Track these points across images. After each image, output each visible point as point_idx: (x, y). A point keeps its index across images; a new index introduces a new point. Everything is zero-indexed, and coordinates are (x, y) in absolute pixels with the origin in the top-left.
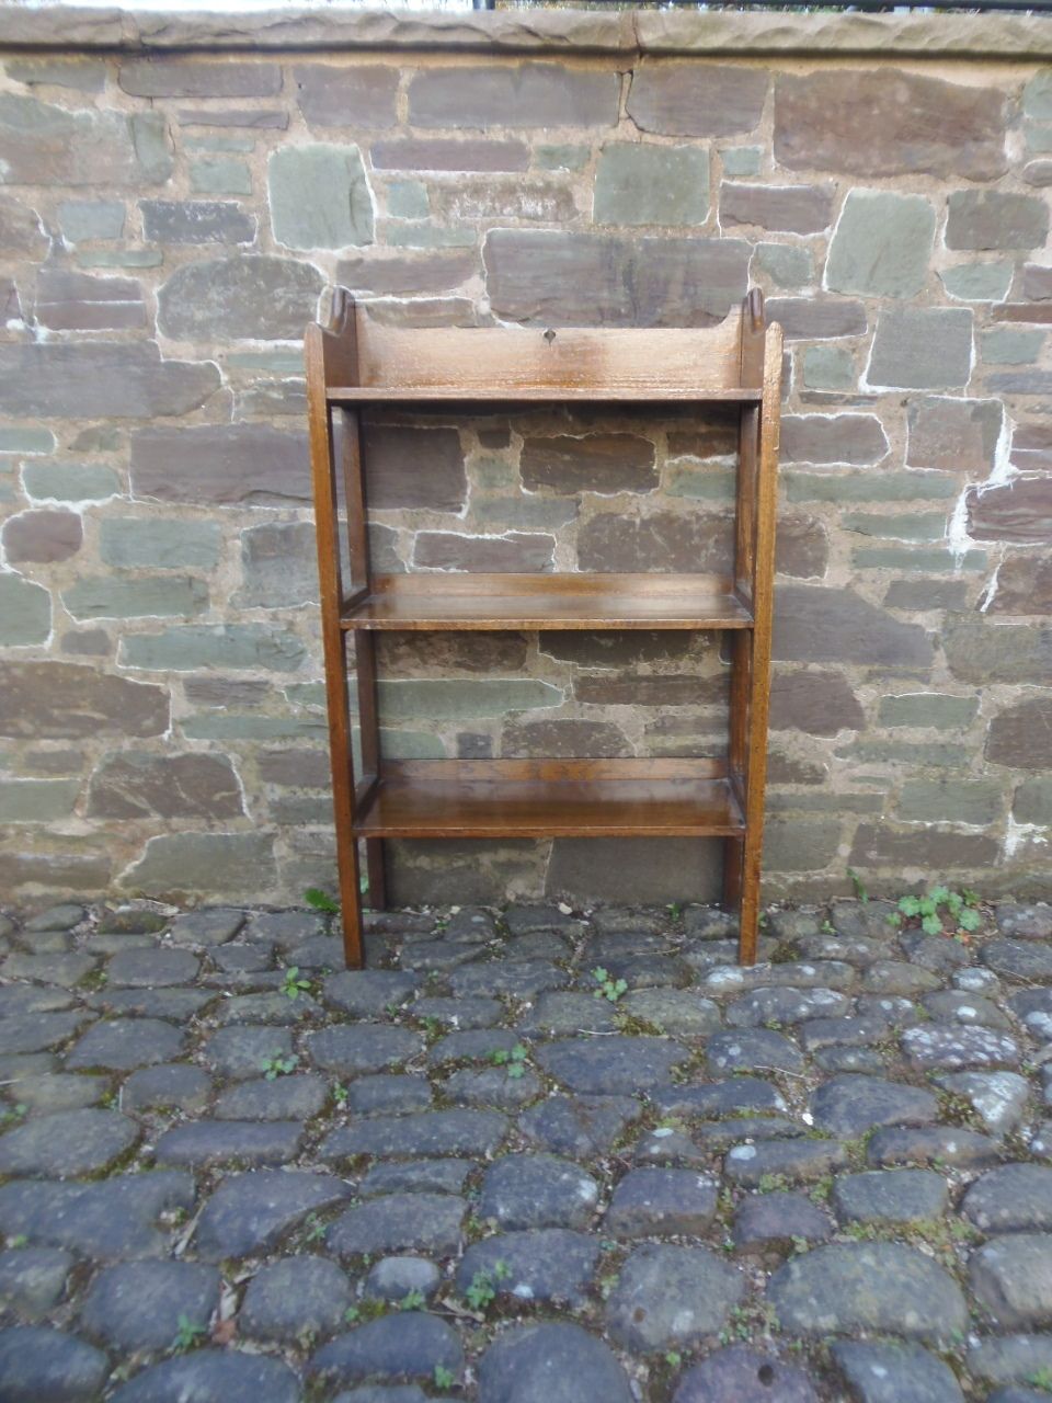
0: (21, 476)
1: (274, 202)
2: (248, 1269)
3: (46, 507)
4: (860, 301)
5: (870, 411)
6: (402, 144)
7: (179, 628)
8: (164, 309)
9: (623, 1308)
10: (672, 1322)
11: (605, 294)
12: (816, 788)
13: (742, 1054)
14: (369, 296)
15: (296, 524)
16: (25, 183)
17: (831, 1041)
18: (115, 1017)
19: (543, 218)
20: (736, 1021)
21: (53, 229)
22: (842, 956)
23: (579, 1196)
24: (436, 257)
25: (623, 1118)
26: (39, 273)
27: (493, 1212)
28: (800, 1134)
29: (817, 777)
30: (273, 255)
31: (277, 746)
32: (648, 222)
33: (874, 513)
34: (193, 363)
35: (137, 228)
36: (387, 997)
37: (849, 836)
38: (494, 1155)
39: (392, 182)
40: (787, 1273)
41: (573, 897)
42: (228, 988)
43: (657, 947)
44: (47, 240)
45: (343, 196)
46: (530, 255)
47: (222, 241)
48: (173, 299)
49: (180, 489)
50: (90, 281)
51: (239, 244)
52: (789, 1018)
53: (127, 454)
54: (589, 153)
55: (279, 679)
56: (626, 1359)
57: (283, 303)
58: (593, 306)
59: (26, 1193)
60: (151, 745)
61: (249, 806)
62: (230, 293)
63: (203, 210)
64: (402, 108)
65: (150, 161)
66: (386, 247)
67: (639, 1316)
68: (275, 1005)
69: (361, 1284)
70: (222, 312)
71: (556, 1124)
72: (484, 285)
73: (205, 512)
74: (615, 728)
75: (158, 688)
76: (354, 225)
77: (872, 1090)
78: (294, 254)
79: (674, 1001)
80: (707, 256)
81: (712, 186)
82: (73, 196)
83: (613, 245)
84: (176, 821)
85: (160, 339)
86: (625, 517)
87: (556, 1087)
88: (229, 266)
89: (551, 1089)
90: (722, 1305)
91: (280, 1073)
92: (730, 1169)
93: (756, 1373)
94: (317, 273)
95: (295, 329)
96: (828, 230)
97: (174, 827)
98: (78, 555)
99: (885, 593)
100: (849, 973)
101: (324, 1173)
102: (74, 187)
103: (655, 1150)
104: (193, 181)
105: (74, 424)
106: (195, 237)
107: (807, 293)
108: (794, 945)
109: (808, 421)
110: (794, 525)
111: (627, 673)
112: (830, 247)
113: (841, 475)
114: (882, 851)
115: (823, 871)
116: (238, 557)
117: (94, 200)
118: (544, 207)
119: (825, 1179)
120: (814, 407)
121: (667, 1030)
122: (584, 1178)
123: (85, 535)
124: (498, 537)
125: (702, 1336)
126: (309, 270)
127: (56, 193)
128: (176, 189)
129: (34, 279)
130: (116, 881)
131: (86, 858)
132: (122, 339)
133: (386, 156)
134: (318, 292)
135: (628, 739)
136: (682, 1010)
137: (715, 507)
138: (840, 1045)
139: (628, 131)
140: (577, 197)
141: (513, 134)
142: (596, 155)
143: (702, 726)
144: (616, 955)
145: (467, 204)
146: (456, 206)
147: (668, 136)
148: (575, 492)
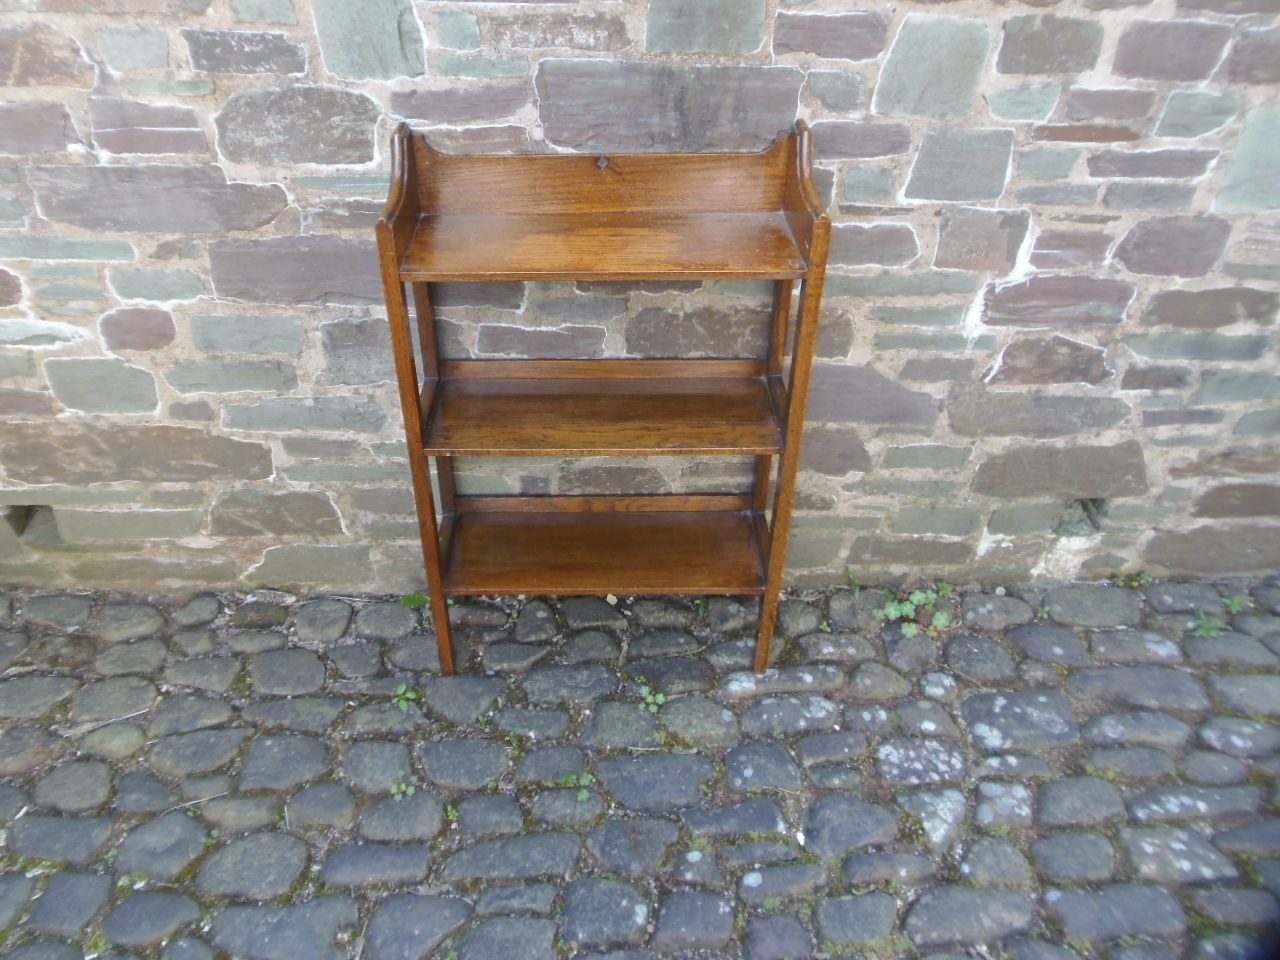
0: (108, 281)
1: (320, 32)
3: (135, 305)
4: (906, 124)
5: (905, 220)
7: (273, 401)
8: (222, 135)
11: (656, 120)
12: (824, 513)
13: (753, 775)
14: (422, 125)
15: (369, 319)
16: (57, 10)
17: (822, 759)
18: (269, 733)
19: (594, 48)
20: (749, 732)
21: (96, 56)
22: (835, 658)
24: (489, 87)
25: (664, 842)
26: (90, 100)
27: (575, 936)
28: (793, 860)
29: (826, 505)
30: (325, 85)
31: (366, 486)
32: (701, 50)
33: (899, 305)
34: (260, 185)
35: (184, 59)
36: (477, 708)
37: (849, 544)
38: (572, 878)
39: (441, 13)
42: (350, 698)
43: (686, 647)
44: (91, 68)
45: (392, 27)
46: (582, 83)
47: (271, 70)
48: (231, 126)
49: (260, 292)
51: (290, 75)
52: (790, 730)
53: (206, 262)
55: (364, 438)
57: (340, 130)
58: (644, 131)
60: (259, 485)
61: (347, 527)
62: (287, 121)
63: (250, 40)
66: (439, 77)
68: (393, 723)
70: (281, 138)
71: (614, 851)
72: (536, 113)
73: (286, 309)
74: (656, 472)
75: (260, 445)
76: (405, 57)
77: (850, 814)
78: (347, 84)
79: (702, 715)
80: (758, 84)
81: (767, 16)
82: (112, 24)
83: (665, 74)
84: (286, 537)
85: (223, 162)
86: (670, 311)
87: (613, 805)
88: (283, 96)
89: (609, 807)
91: (406, 796)
92: (743, 894)
94: (372, 104)
95: (356, 155)
96: (881, 55)
97: (285, 541)
98: (173, 343)
99: (901, 369)
100: (838, 679)
101: (448, 892)
103: (689, 874)
104: (236, 11)
105: (151, 237)
106: (244, 68)
107: (854, 117)
108: (797, 644)
109: (846, 230)
110: (825, 316)
112: (881, 72)
113: (871, 275)
114: (875, 553)
115: (824, 568)
116: (319, 345)
117: (133, 28)
118: (597, 39)
119: (811, 899)
120: (851, 217)
121: (696, 744)
122: (638, 902)
123: (177, 329)
124: (554, 329)
126: (363, 100)
127: (94, 19)
128: (217, 18)
129: (86, 105)
130: (242, 577)
131: (214, 562)
132: (186, 163)
134: (374, 121)
135: (667, 479)
136: (707, 725)
137: (753, 303)
138: (829, 762)
140: (629, 26)
143: (731, 470)
144: (654, 657)
145: (517, 35)
146: (507, 37)
148: (624, 292)
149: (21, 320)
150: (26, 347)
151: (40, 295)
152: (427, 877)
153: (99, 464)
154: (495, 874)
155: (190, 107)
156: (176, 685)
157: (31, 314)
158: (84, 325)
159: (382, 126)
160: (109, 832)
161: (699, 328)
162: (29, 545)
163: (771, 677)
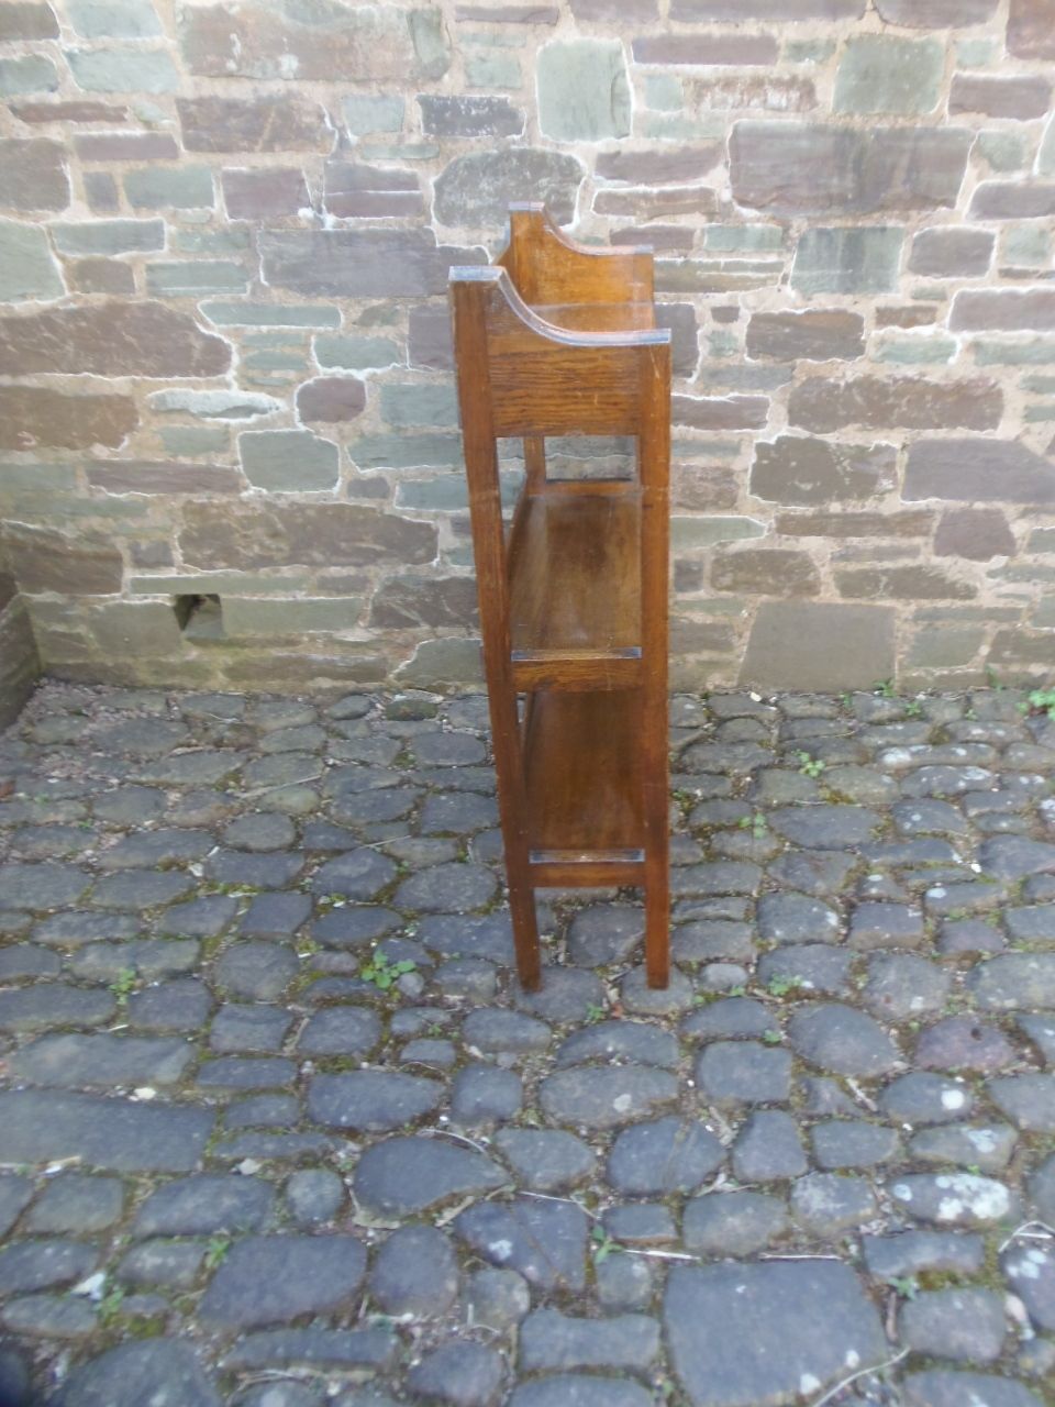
0: (312, 348)
1: (541, 96)
2: (614, 971)
3: (333, 374)
6: (662, 38)
7: (447, 476)
8: (438, 198)
9: (876, 996)
10: (910, 1004)
11: (835, 181)
12: (968, 602)
13: (922, 820)
14: (624, 186)
16: (311, 79)
17: (987, 809)
18: (441, 792)
19: (786, 109)
20: (908, 792)
21: (339, 124)
22: (984, 739)
23: (828, 924)
24: (686, 149)
25: (844, 868)
26: (326, 165)
27: (772, 934)
28: (973, 881)
29: (970, 593)
30: (538, 147)
32: (882, 111)
33: (1049, 375)
34: (465, 247)
35: (415, 122)
37: (989, 639)
38: (759, 894)
39: (650, 77)
40: (978, 974)
41: (760, 687)
43: (837, 730)
44: (333, 133)
45: (606, 91)
46: (771, 145)
47: (492, 133)
49: (451, 359)
50: (373, 172)
51: (509, 137)
52: (951, 791)
53: (405, 328)
54: (835, 46)
56: (882, 1025)
57: (546, 192)
58: (823, 192)
59: (443, 924)
60: (422, 570)
62: (499, 183)
63: (477, 104)
64: (664, 3)
65: (427, 58)
66: (642, 139)
69: (695, 981)
70: (492, 202)
71: (798, 873)
72: (727, 174)
74: (807, 556)
75: (428, 526)
76: (614, 119)
77: (1022, 847)
78: (558, 146)
79: (860, 777)
80: (932, 144)
81: (945, 77)
82: (355, 90)
83: (847, 135)
84: (440, 630)
85: (435, 225)
86: (832, 380)
87: (787, 844)
88: (499, 158)
89: (785, 845)
90: (939, 993)
92: (929, 905)
93: (969, 1032)
94: (578, 165)
95: (557, 217)
96: (1045, 115)
97: (439, 634)
98: (362, 415)
100: (992, 754)
102: (358, 82)
103: (874, 891)
104: (469, 77)
105: (359, 302)
106: (469, 131)
107: (1018, 176)
108: (943, 729)
109: (1003, 295)
110: (978, 386)
111: (821, 511)
112: (1044, 133)
113: (1025, 342)
114: (1014, 651)
115: (964, 666)
117: (376, 94)
118: (789, 100)
119: (996, 911)
120: (1009, 280)
121: (860, 800)
122: (827, 910)
123: (368, 399)
124: (722, 399)
125: (930, 1012)
126: (571, 162)
127: (341, 88)
128: (451, 85)
129: (322, 170)
130: (391, 676)
131: (367, 658)
132: (402, 226)
133: (647, 51)
134: (578, 182)
135: (817, 563)
136: (869, 785)
137: (911, 372)
138: (993, 813)
139: (871, 23)
140: (818, 88)
141: (766, 27)
142: (841, 47)
143: (879, 554)
144: (807, 738)
145: (717, 97)
146: (708, 99)
147: (909, 27)
148: (791, 359)
149: (226, 391)
150: (224, 420)
151: (247, 364)
152: (618, 896)
153: (273, 546)
154: (684, 890)
155: (416, 170)
156: (341, 760)
157: (235, 385)
158: (282, 397)
159: (585, 188)
160: (302, 864)
161: (859, 399)
162: (190, 639)
163: (924, 751)
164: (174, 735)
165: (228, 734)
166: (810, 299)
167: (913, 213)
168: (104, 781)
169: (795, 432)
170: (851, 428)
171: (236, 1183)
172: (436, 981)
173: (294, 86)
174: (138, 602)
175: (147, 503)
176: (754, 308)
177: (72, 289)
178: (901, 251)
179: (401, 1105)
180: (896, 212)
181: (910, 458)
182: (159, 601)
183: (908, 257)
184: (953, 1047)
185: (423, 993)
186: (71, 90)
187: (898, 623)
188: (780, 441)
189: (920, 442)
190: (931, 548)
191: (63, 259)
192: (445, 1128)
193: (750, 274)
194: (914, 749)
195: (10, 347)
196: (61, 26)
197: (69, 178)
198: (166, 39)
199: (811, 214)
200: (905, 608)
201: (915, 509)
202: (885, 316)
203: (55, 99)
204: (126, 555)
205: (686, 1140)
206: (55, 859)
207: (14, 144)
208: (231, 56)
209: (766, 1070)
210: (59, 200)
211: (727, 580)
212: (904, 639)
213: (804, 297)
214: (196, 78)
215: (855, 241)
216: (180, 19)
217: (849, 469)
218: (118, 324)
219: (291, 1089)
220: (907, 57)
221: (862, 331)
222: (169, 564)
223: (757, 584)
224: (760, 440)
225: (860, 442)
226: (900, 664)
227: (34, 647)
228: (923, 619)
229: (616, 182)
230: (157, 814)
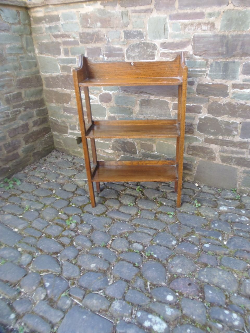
1: (148, 29)
2: (115, 238)
3: (106, 92)
6: (176, 14)
7: (128, 117)
8: (127, 53)
9: (170, 265)
10: (177, 270)
11: (220, 49)
13: (217, 226)
14: (166, 51)
15: (149, 99)
16: (103, 27)
17: (240, 229)
18: (109, 188)
19: (207, 30)
20: (222, 218)
21: (108, 37)
23: (172, 243)
24: (181, 41)
25: (187, 231)
26: (105, 46)
27: (156, 241)
28: (221, 246)
30: (148, 41)
31: (144, 142)
32: (234, 30)
35: (122, 36)
38: (161, 231)
39: (173, 24)
40: (204, 270)
41: (199, 183)
42: (128, 187)
43: (212, 198)
44: (107, 39)
45: (163, 27)
46: (203, 40)
47: (138, 38)
48: (129, 51)
49: (129, 90)
50: (114, 48)
51: (141, 39)
52: (233, 221)
54: (220, 13)
56: (168, 273)
57: (149, 52)
58: (217, 52)
59: (88, 215)
61: (138, 153)
62: (139, 50)
63: (135, 32)
64: (177, 5)
65: (125, 22)
66: (171, 39)
67: (172, 267)
68: (134, 193)
69: (131, 246)
71: (174, 229)
72: (191, 47)
73: (133, 95)
74: (212, 149)
76: (164, 34)
77: (242, 242)
78: (152, 41)
79: (209, 211)
80: (248, 38)
82: (111, 30)
83: (224, 37)
84: (126, 153)
85: (126, 59)
86: (220, 103)
87: (178, 222)
88: (139, 44)
89: (177, 222)
90: (188, 270)
91: (131, 206)
92: (203, 248)
93: (188, 283)
95: (151, 58)
98: (111, 102)
101: (132, 225)
102: (112, 28)
103: (190, 239)
104: (133, 25)
106: (133, 38)
111: (216, 138)
116: (138, 105)
117: (115, 30)
118: (208, 28)
119: (222, 256)
121: (205, 216)
122: (174, 240)
123: (112, 98)
124: (190, 105)
125: (181, 274)
126: (155, 45)
127: (109, 29)
128: (130, 28)
131: (111, 157)
132: (119, 60)
133: (172, 17)
134: (156, 50)
135: (215, 152)
136: (210, 213)
137: (242, 102)
138: (241, 230)
139: (231, 6)
140: (216, 25)
141: (202, 10)
142: (222, 13)
143: (233, 152)
144: (202, 198)
145: (189, 28)
146: (187, 28)
147: (241, 7)
148: (208, 96)
152: (129, 221)
155: (122, 47)
158: (96, 96)
159: (158, 51)
160: (72, 196)
161: (227, 108)
162: (79, 146)
163: (232, 209)
164: (70, 165)
165: (78, 167)
166: (213, 80)
167: (243, 58)
168: (51, 171)
169: (209, 116)
170: (225, 116)
171: (15, 252)
172: (78, 227)
173: (100, 29)
174: (70, 137)
175: (73, 116)
176: (199, 82)
177: (61, 71)
178: (240, 68)
179: (52, 248)
180: (238, 57)
181: (242, 126)
182: (74, 137)
183: (241, 70)
184: (180, 285)
185: (74, 228)
186: (62, 31)
187: (238, 173)
188: (205, 118)
189: (245, 122)
190: (248, 153)
191: (60, 65)
192: (58, 257)
193: (197, 73)
194: (229, 207)
195: (52, 82)
196: (61, 19)
197: (61, 49)
198: (77, 20)
199: (214, 58)
200: (241, 169)
201: (244, 141)
202: (235, 86)
203: (59, 33)
204: (69, 127)
205: (100, 280)
206: (34, 183)
207: (53, 42)
208: (88, 23)
209: (129, 271)
210: (59, 54)
211: (191, 152)
212: (240, 178)
213: (212, 80)
214: (83, 28)
215: (226, 65)
216: (80, 16)
217: (224, 127)
218: (69, 79)
219: (38, 238)
220: (240, 15)
221: (228, 89)
222: (76, 130)
223: (199, 155)
224: (200, 117)
225: (227, 120)
226: (239, 185)
227: (53, 143)
228: (246, 173)
229: (165, 49)
230: (56, 179)
